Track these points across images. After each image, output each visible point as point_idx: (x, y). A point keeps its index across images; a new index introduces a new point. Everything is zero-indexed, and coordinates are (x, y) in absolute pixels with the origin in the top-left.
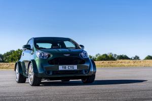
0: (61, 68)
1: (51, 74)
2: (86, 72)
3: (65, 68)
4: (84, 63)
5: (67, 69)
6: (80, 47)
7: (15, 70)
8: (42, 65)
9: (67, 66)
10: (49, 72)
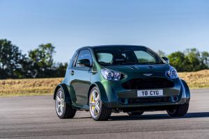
0: (140, 94)
1: (126, 102)
2: (175, 99)
3: (146, 93)
4: (173, 86)
5: (149, 95)
6: (164, 61)
7: (55, 98)
8: (113, 90)
9: (149, 91)
10: (123, 101)
